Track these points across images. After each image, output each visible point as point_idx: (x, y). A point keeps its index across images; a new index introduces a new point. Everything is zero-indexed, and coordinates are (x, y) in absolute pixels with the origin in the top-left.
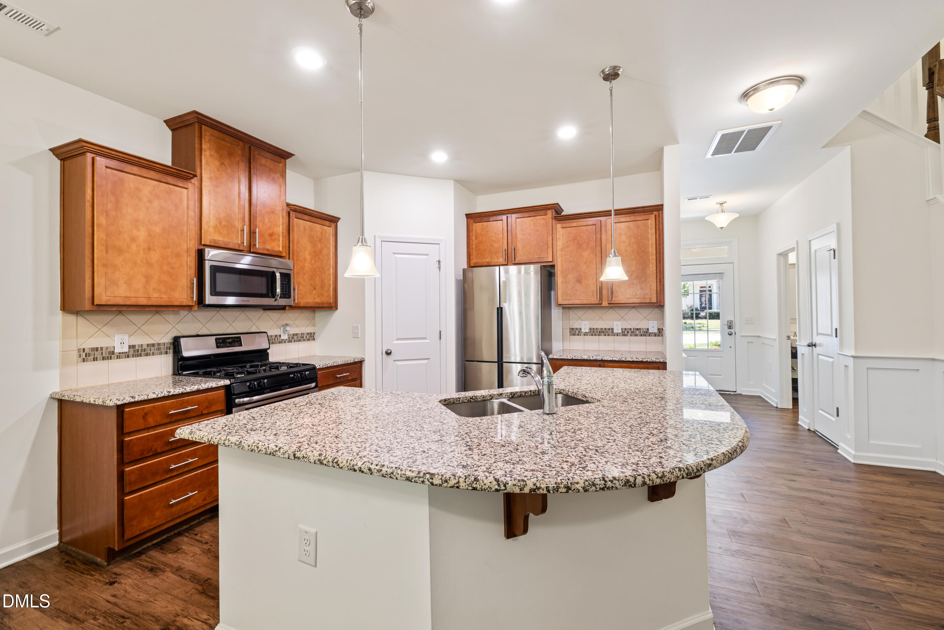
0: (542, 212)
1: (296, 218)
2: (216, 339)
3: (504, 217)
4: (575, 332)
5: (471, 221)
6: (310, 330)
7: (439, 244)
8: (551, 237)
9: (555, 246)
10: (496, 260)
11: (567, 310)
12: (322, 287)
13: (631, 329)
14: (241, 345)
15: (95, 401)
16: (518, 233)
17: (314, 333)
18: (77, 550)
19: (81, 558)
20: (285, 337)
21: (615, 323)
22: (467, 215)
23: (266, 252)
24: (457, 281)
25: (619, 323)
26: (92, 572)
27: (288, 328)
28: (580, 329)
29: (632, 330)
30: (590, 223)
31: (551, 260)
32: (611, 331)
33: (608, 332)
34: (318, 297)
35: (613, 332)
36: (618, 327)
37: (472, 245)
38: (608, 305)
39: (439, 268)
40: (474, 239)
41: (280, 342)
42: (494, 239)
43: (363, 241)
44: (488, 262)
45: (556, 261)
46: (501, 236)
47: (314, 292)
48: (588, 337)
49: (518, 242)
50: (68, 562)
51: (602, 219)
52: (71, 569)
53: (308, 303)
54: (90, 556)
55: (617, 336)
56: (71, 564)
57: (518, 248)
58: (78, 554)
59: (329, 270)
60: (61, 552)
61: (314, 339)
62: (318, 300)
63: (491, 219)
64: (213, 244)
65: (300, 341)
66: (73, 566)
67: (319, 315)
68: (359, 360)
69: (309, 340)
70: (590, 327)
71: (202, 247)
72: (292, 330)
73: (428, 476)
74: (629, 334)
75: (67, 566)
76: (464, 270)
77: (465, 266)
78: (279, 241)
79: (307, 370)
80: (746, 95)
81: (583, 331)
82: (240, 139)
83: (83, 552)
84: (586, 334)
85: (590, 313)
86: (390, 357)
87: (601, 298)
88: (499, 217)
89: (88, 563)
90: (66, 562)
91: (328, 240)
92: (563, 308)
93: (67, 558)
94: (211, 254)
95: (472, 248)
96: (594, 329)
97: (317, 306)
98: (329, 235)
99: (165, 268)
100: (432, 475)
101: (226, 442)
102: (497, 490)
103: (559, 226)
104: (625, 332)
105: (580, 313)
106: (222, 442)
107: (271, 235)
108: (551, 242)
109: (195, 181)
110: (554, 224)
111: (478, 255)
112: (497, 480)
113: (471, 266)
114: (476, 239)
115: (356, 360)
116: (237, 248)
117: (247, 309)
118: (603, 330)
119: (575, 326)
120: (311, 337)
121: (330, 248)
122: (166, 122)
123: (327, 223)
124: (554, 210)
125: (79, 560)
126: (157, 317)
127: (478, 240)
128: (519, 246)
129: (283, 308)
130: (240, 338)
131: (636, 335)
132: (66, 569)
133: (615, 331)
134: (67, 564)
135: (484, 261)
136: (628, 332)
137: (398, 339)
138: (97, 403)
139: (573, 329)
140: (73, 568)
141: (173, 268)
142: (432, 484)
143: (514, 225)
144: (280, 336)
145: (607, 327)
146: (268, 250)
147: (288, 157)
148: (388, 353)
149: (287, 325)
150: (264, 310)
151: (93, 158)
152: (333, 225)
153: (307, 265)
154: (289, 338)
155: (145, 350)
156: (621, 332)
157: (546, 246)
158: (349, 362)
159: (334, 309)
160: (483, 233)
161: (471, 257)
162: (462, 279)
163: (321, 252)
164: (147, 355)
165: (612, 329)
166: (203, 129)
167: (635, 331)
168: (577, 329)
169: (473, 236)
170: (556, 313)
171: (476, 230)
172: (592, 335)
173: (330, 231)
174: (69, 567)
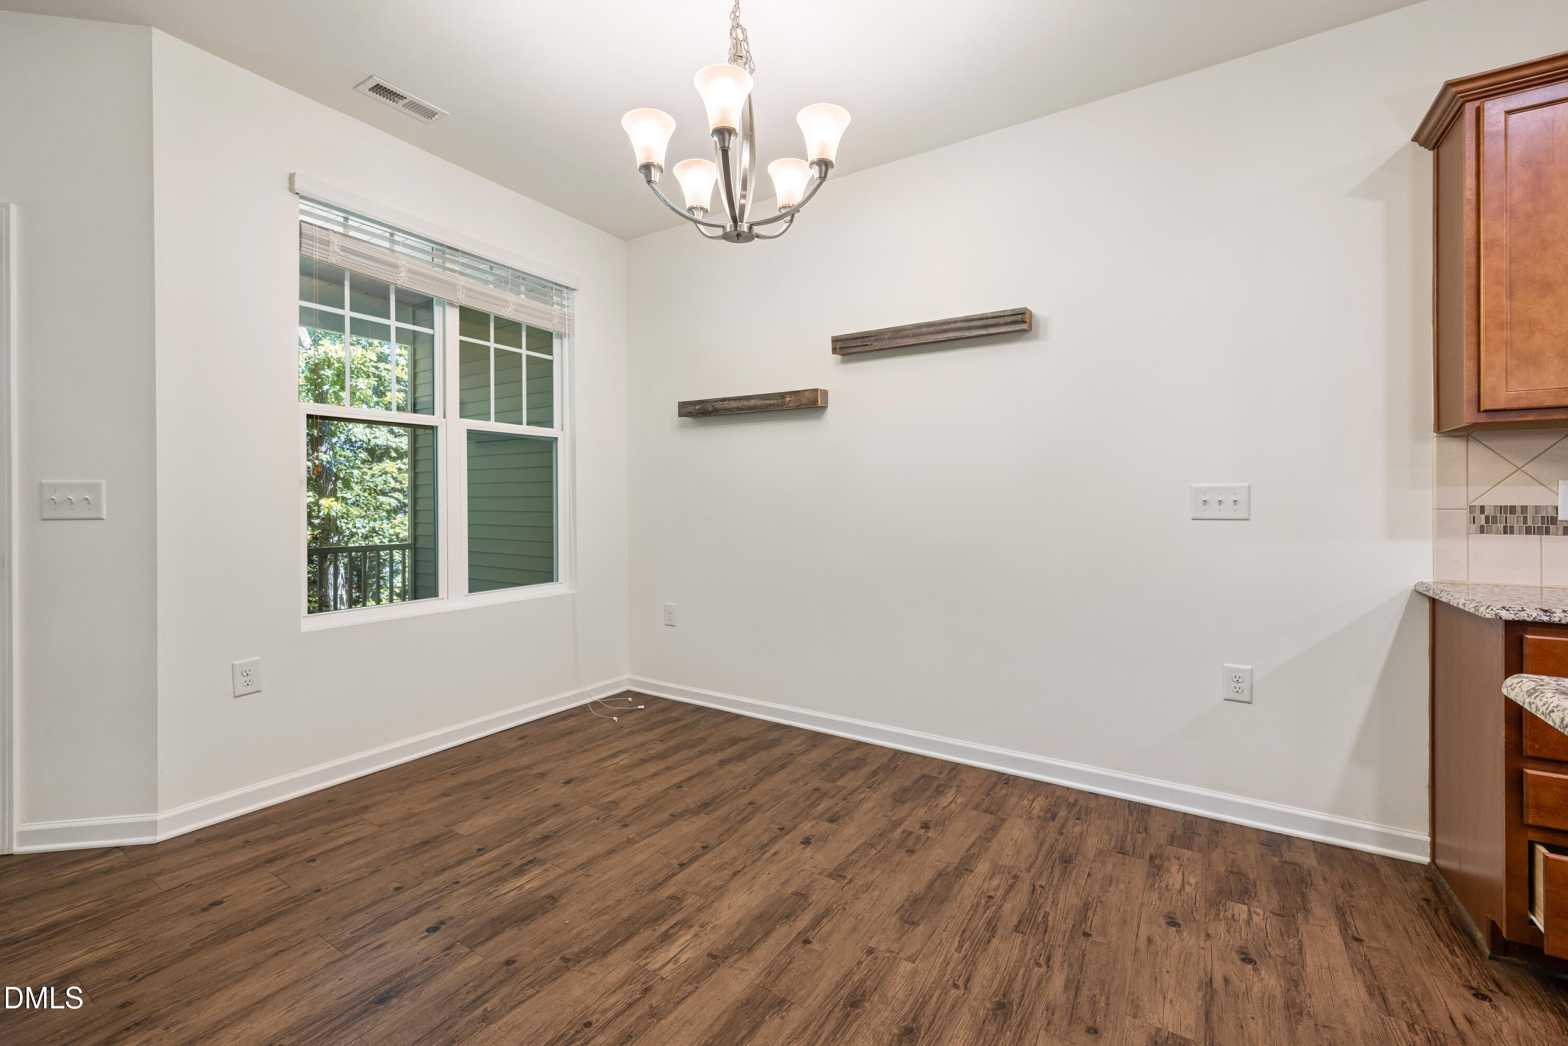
15: (1464, 605)
18: (1451, 892)
19: (1452, 910)
26: (1456, 948)
50: (1427, 901)
52: (1424, 916)
54: (1468, 918)
56: (1430, 909)
58: (1451, 898)
60: (1427, 879)
66: (1432, 914)
75: (1422, 907)
83: (1459, 903)
89: (1460, 928)
90: (1425, 899)
93: (1430, 895)
125: (1447, 910)
132: (1418, 909)
134: (1423, 903)
138: (1467, 609)
140: (1428, 917)
174: (1424, 910)
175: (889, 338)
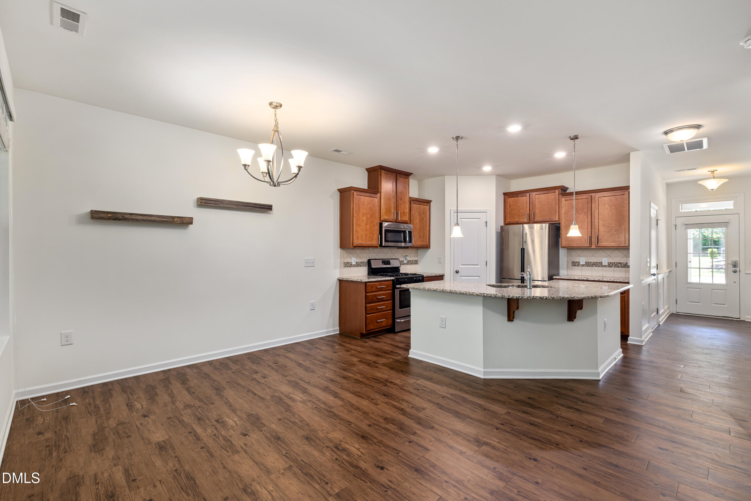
0: (552, 191)
1: (413, 204)
2: (382, 261)
3: (528, 194)
4: (575, 264)
5: (507, 197)
6: (415, 259)
7: (486, 212)
8: (558, 206)
9: (560, 211)
10: (522, 220)
11: (571, 251)
12: (424, 237)
13: (614, 263)
14: (390, 264)
16: (536, 204)
17: (418, 261)
20: (405, 262)
21: (604, 259)
22: (504, 193)
23: (402, 222)
24: (497, 233)
25: (606, 259)
27: (407, 258)
28: (579, 262)
29: (616, 264)
30: (584, 197)
31: (558, 220)
32: (600, 264)
33: (599, 265)
34: (422, 242)
35: (602, 265)
36: (605, 261)
37: (507, 211)
38: (595, 248)
39: (486, 226)
40: (508, 207)
41: (404, 264)
42: (521, 207)
43: (457, 224)
44: (517, 221)
45: (561, 221)
46: (525, 205)
47: (420, 239)
48: (585, 267)
49: (536, 209)
51: (592, 194)
53: (418, 245)
55: (605, 267)
57: (536, 213)
59: (427, 228)
61: (417, 264)
62: (422, 244)
63: (519, 196)
64: (384, 220)
65: (411, 264)
67: (420, 251)
68: (442, 275)
69: (415, 264)
70: (586, 261)
71: (381, 222)
72: (409, 258)
73: (483, 294)
74: (613, 266)
76: (501, 227)
77: (503, 225)
78: (407, 216)
79: (421, 277)
80: (666, 133)
81: (581, 263)
82: (393, 172)
84: (583, 265)
85: (586, 253)
86: (458, 274)
87: (591, 243)
88: (524, 194)
91: (426, 213)
92: (568, 249)
94: (385, 224)
95: (507, 213)
96: (588, 262)
97: (421, 246)
98: (427, 210)
99: (371, 231)
100: (484, 294)
101: (420, 288)
102: (502, 297)
103: (563, 199)
104: (610, 265)
105: (579, 252)
106: (418, 288)
107: (404, 213)
108: (558, 209)
109: (379, 194)
110: (560, 198)
111: (510, 217)
112: (502, 295)
113: (506, 224)
114: (509, 207)
115: (441, 275)
116: (392, 221)
117: (392, 248)
118: (595, 263)
119: (575, 261)
120: (416, 262)
121: (427, 217)
122: (366, 169)
123: (426, 204)
124: (560, 190)
126: (363, 251)
127: (511, 208)
128: (537, 211)
129: (407, 248)
130: (389, 261)
131: (618, 267)
133: (603, 264)
135: (514, 220)
136: (612, 265)
137: (462, 265)
139: (574, 262)
141: (373, 231)
142: (484, 296)
143: (534, 199)
144: (403, 261)
145: (598, 261)
146: (403, 220)
147: (410, 175)
148: (457, 272)
149: (407, 256)
150: (397, 248)
151: (353, 192)
152: (429, 205)
153: (417, 226)
154: (407, 262)
155: (360, 264)
156: (607, 264)
157: (555, 212)
158: (438, 275)
159: (429, 248)
160: (514, 204)
161: (506, 218)
162: (500, 231)
163: (423, 219)
164: (361, 266)
165: (602, 263)
166: (382, 171)
167: (617, 264)
168: (577, 262)
169: (507, 205)
170: (562, 253)
171: (509, 202)
172: (587, 266)
173: (427, 207)
175: (226, 204)
